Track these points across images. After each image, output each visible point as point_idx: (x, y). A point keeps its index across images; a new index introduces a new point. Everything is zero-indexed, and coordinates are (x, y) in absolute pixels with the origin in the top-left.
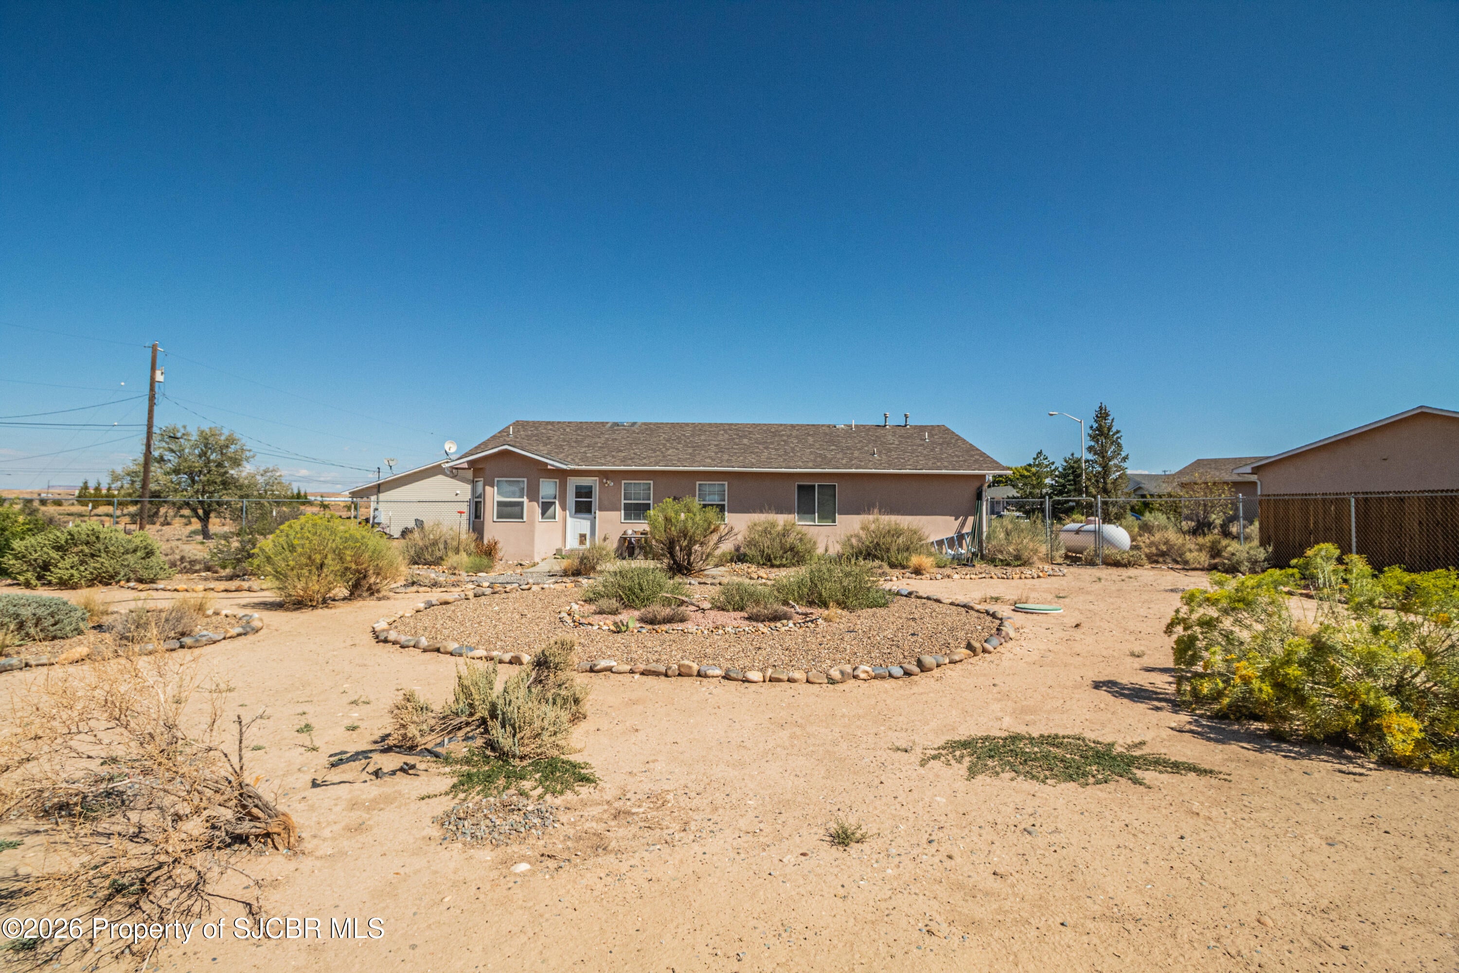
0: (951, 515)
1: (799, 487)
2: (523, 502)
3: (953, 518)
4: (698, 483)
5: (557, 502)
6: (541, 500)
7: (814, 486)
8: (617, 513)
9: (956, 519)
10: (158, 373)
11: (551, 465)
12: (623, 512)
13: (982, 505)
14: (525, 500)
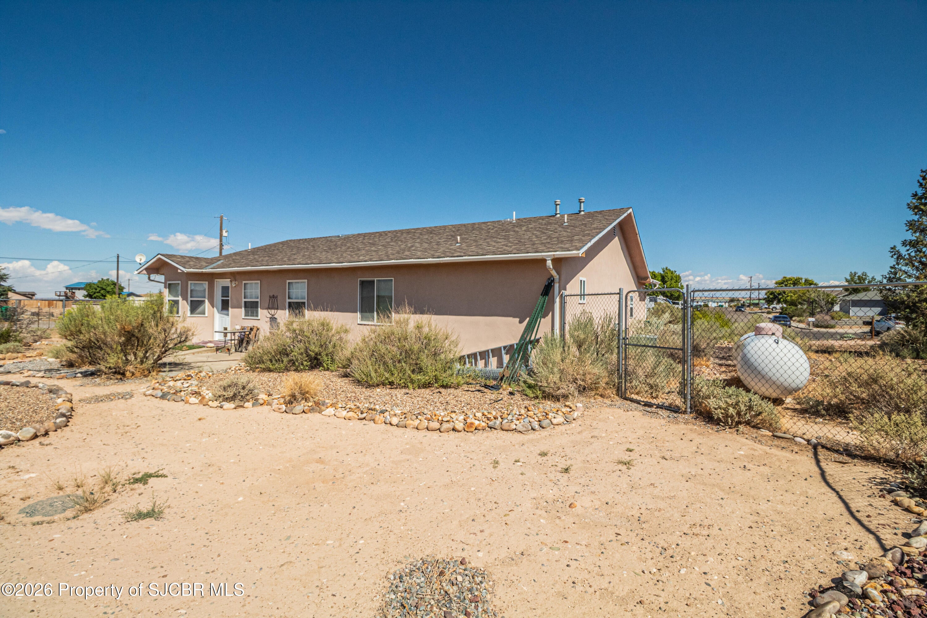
0: (514, 317)
1: (362, 283)
2: (178, 301)
3: (517, 320)
4: (288, 281)
5: (207, 301)
6: (190, 299)
7: (373, 281)
8: (239, 310)
9: (521, 322)
10: (224, 231)
11: (181, 270)
12: (243, 309)
13: (553, 302)
14: (180, 298)
